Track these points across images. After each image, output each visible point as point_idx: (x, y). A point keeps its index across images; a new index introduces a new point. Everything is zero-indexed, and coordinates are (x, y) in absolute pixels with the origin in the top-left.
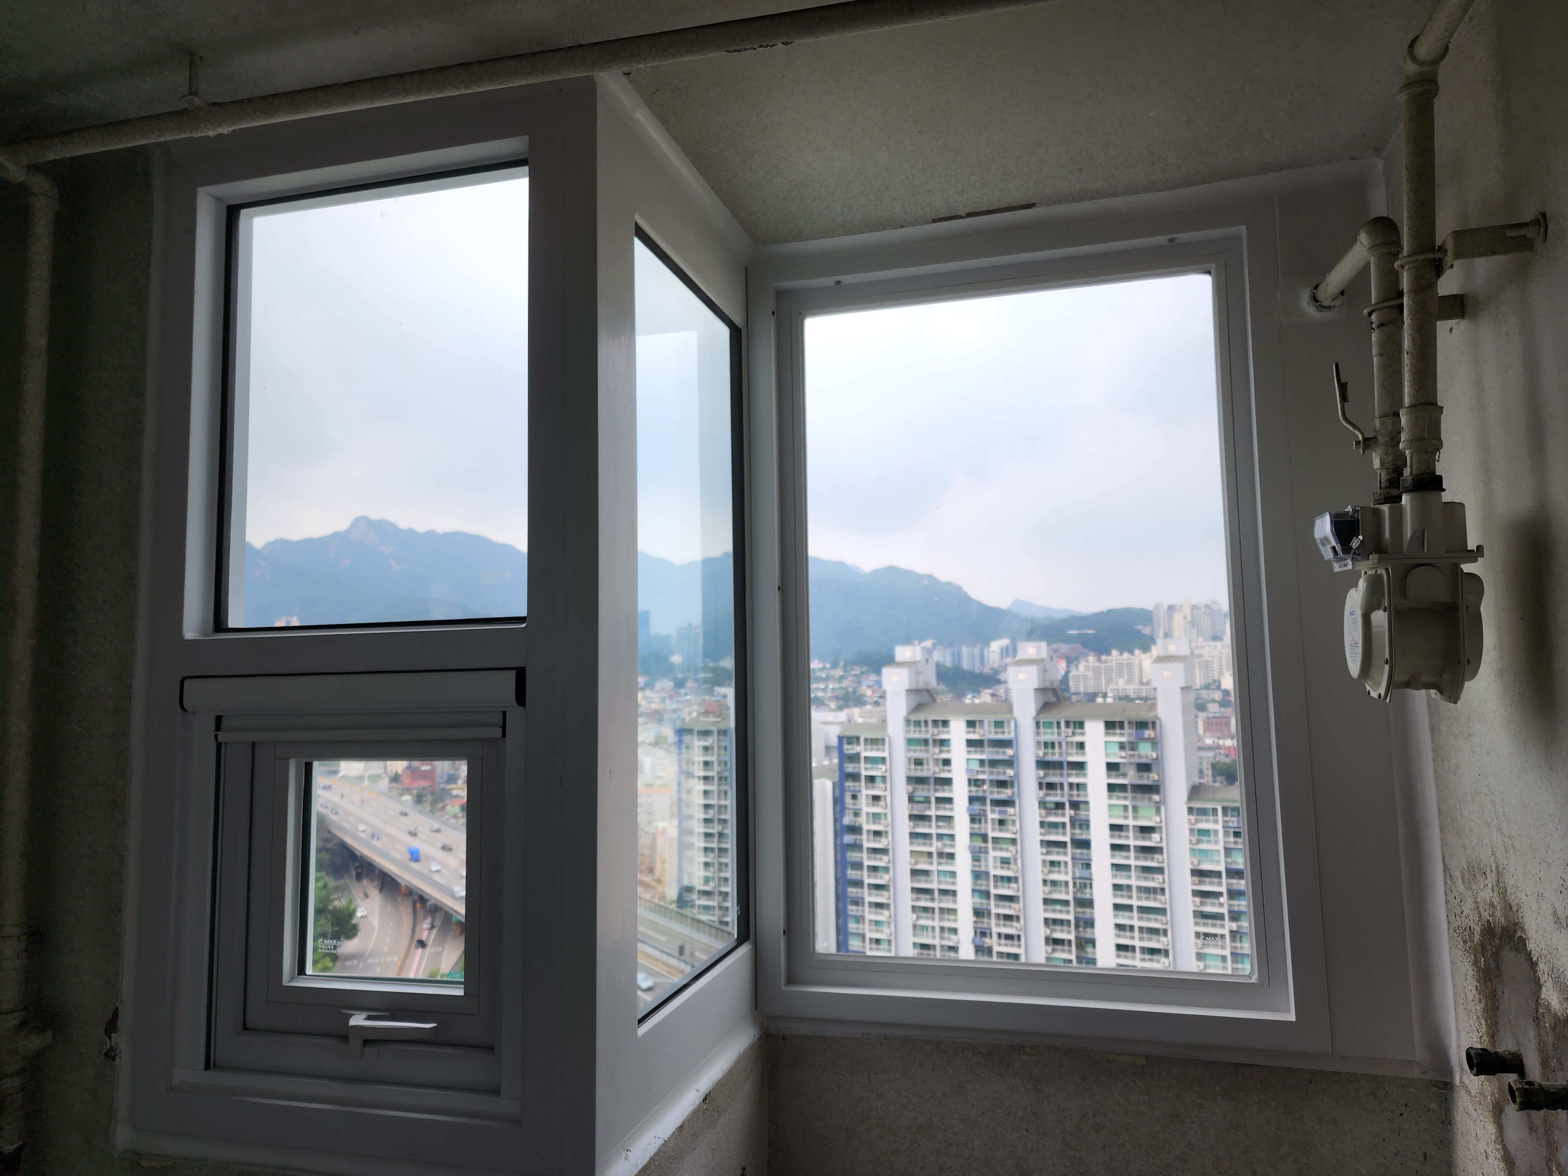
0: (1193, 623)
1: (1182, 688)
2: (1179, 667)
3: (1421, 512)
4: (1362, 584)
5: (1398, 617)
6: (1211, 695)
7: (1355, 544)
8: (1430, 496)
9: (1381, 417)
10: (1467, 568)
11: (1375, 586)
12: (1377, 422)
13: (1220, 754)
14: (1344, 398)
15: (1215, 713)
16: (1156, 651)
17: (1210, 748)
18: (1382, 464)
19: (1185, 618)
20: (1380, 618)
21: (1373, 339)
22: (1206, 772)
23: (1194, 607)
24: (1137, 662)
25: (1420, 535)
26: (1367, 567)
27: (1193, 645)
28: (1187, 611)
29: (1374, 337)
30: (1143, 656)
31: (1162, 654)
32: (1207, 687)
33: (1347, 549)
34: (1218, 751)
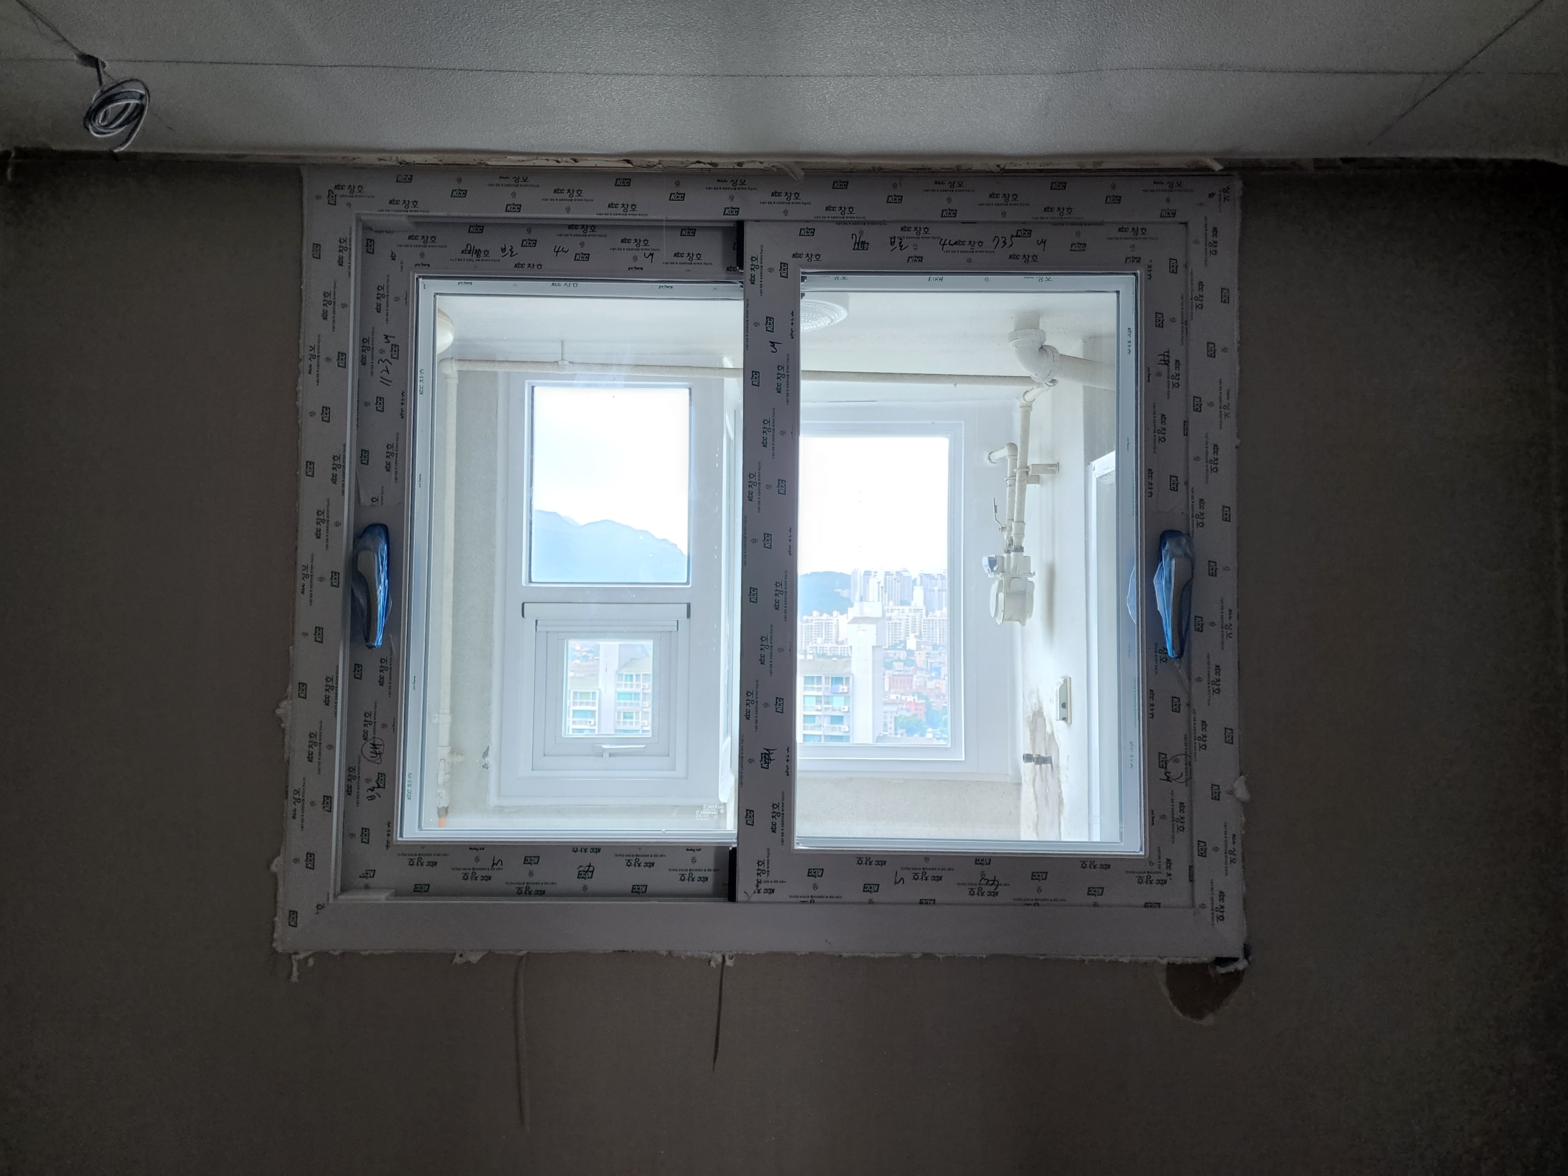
0: (885, 588)
1: (873, 647)
2: (872, 628)
3: (1016, 557)
4: (997, 582)
5: (1007, 595)
6: (897, 655)
7: (995, 569)
8: (1020, 553)
9: (1008, 520)
10: (1030, 579)
11: (1001, 582)
12: (1007, 521)
13: (902, 709)
14: (996, 511)
15: (899, 671)
16: (853, 612)
17: (893, 703)
18: (1007, 538)
19: (879, 583)
20: (1001, 595)
21: (1007, 491)
22: (889, 725)
23: (887, 573)
24: (835, 622)
25: (1015, 567)
26: (999, 576)
27: (885, 608)
28: (881, 577)
29: (1008, 488)
30: (841, 617)
31: (858, 615)
32: (893, 647)
33: (992, 570)
34: (900, 706)
